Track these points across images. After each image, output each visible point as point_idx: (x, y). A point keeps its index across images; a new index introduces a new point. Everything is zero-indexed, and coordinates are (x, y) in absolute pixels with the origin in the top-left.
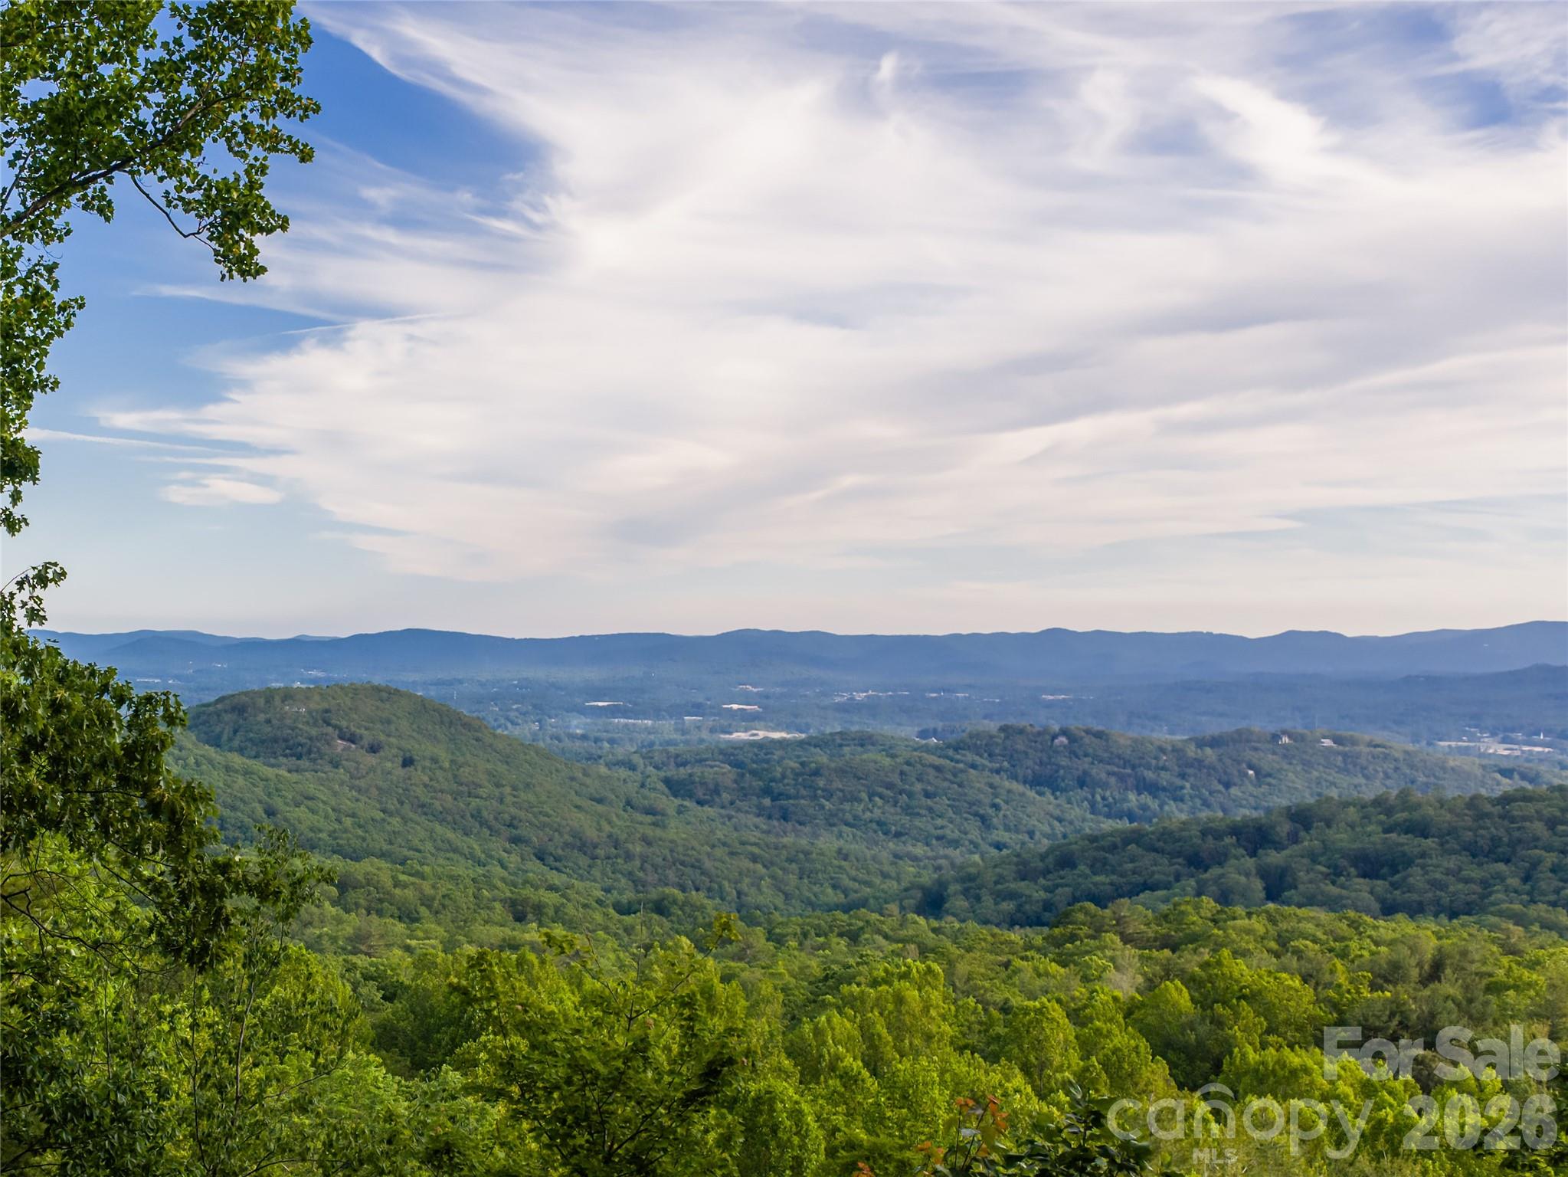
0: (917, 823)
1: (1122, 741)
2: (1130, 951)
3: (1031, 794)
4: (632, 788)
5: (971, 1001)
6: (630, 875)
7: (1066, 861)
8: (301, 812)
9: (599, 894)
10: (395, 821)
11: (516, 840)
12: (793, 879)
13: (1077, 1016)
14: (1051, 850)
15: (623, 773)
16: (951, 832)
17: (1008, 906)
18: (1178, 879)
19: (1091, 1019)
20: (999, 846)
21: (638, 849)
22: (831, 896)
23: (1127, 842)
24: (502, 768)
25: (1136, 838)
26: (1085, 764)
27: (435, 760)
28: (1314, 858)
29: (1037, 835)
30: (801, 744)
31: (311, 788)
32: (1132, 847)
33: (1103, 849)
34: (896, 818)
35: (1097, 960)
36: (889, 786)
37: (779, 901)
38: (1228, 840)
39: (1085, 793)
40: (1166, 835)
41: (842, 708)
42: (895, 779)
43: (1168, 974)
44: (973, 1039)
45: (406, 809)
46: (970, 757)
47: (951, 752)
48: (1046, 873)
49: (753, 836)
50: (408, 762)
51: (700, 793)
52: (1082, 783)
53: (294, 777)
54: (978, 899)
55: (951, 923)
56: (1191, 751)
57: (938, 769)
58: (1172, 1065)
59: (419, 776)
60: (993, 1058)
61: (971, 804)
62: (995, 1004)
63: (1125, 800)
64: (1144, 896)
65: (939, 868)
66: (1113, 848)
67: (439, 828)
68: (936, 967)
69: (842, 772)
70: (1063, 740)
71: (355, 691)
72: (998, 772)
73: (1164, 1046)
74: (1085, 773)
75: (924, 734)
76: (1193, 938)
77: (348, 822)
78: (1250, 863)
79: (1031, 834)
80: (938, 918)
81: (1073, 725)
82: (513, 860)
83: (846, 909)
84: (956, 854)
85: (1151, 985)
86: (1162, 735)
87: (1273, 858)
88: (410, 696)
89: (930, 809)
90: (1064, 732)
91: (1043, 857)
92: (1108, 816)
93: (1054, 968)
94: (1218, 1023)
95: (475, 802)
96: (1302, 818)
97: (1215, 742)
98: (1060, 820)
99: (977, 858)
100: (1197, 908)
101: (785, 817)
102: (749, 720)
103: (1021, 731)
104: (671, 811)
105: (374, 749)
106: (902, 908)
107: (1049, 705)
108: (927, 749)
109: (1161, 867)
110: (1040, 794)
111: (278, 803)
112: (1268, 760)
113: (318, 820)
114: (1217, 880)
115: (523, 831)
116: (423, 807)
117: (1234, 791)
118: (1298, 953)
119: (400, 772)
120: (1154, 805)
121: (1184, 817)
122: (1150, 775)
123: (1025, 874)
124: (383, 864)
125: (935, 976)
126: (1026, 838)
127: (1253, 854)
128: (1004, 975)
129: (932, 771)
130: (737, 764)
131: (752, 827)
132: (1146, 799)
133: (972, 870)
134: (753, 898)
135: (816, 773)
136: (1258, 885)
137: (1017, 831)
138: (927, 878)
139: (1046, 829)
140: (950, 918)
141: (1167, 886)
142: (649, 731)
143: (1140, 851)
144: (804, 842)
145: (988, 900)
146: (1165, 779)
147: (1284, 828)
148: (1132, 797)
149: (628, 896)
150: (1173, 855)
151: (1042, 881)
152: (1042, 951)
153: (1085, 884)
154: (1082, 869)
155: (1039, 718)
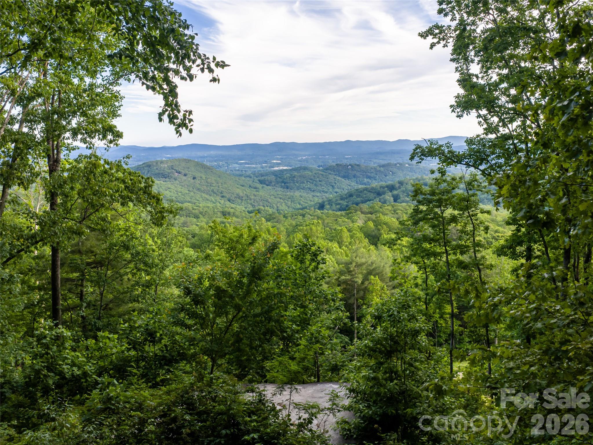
0: (318, 188)
1: (363, 166)
2: (363, 215)
3: (343, 180)
4: (250, 183)
5: (328, 229)
6: (251, 204)
7: (351, 195)
8: (167, 192)
9: (244, 209)
10: (192, 194)
11: (223, 197)
12: (290, 203)
13: (350, 230)
14: (348, 193)
15: (248, 179)
16: (325, 190)
17: (338, 206)
18: (375, 198)
19: (353, 231)
20: (336, 193)
21: (253, 197)
22: (299, 206)
24: (218, 179)
25: (366, 189)
26: (355, 172)
27: (201, 177)
28: (403, 192)
29: (345, 190)
30: (291, 170)
31: (170, 186)
32: (365, 191)
33: (359, 192)
34: (312, 186)
35: (356, 218)
36: (311, 179)
37: (287, 208)
38: (386, 189)
39: (355, 179)
40: (373, 188)
41: (300, 161)
42: (312, 178)
43: (369, 220)
45: (195, 190)
46: (329, 172)
47: (325, 171)
48: (346, 198)
49: (280, 193)
50: (194, 178)
51: (267, 183)
52: (354, 177)
53: (165, 183)
54: (332, 205)
55: (325, 211)
56: (378, 168)
57: (322, 175)
58: (369, 240)
59: (197, 181)
61: (330, 183)
62: (333, 229)
64: (368, 202)
65: (323, 199)
66: (361, 192)
67: (203, 195)
69: (300, 176)
70: (350, 167)
71: (180, 160)
72: (335, 175)
73: (368, 235)
74: (355, 174)
75: (319, 166)
76: (376, 212)
77: (180, 194)
78: (390, 193)
80: (322, 210)
81: (352, 163)
82: (222, 202)
83: (302, 209)
84: (327, 195)
85: (366, 222)
86: (372, 165)
87: (395, 192)
88: (194, 161)
89: (321, 184)
90: (350, 165)
91: (346, 195)
92: (360, 184)
93: (346, 220)
94: (379, 230)
95: (212, 188)
96: (401, 183)
97: (383, 166)
98: (350, 186)
99: (331, 196)
100: (377, 205)
101: (287, 188)
102: (278, 165)
103: (341, 165)
104: (260, 188)
105: (185, 175)
106: (315, 209)
107: (347, 159)
108: (320, 170)
109: (372, 196)
110: (345, 180)
111: (161, 190)
112: (395, 170)
113: (172, 194)
114: (383, 198)
115: (224, 194)
116: (199, 189)
117: (387, 177)
118: (397, 213)
119: (193, 181)
120: (370, 181)
121: (376, 184)
122: (369, 174)
123: (341, 199)
124: (189, 204)
126: (342, 190)
127: (391, 192)
129: (320, 175)
130: (276, 176)
131: (280, 191)
132: (368, 180)
133: (330, 199)
134: (280, 208)
135: (294, 177)
136: (392, 199)
137: (340, 189)
138: (320, 201)
139: (347, 188)
141: (373, 200)
142: (254, 168)
143: (367, 192)
144: (292, 194)
145: (334, 205)
146: (372, 175)
147: (397, 185)
148: (365, 179)
149: (251, 209)
150: (374, 193)
151: (346, 200)
152: (344, 216)
153: (355, 200)
154: (354, 197)
155: (345, 162)
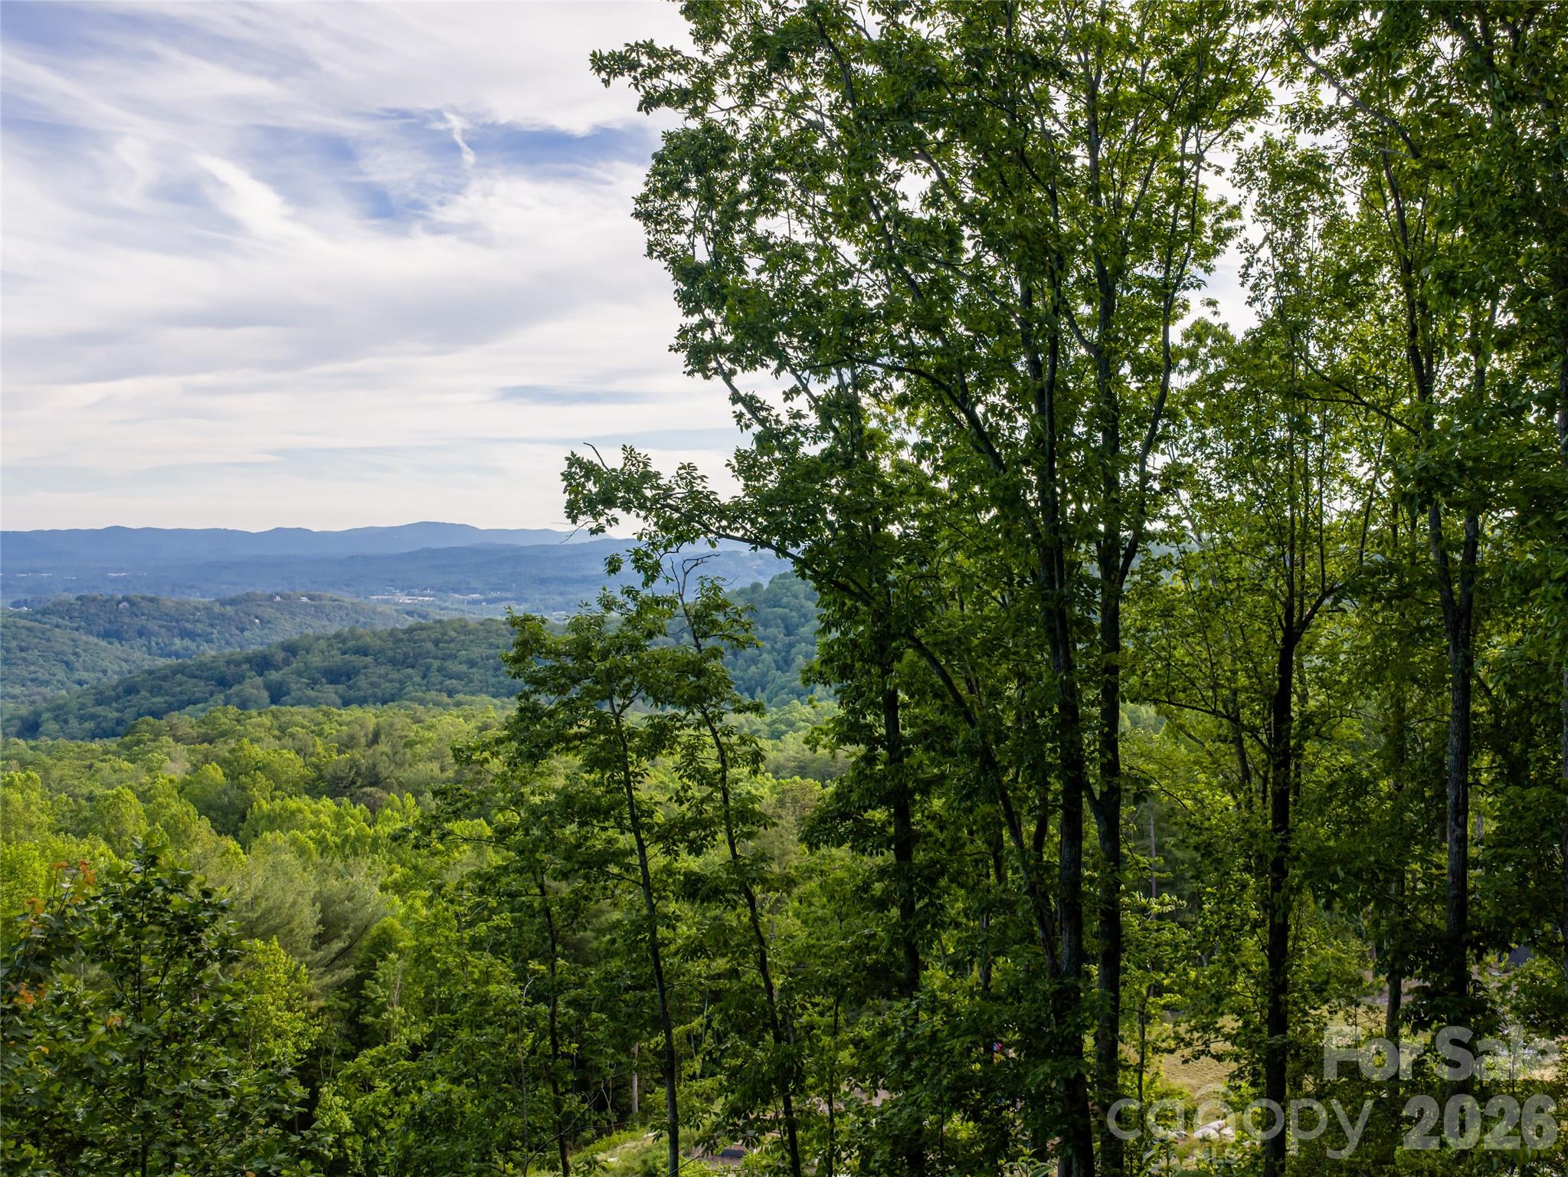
0: (14, 670)
1: (168, 603)
2: (180, 747)
3: (104, 644)
5: (64, 796)
7: (131, 689)
13: (144, 796)
14: (120, 682)
16: (42, 675)
17: (89, 725)
18: (211, 695)
19: (155, 797)
20: (80, 683)
23: (175, 673)
25: (181, 670)
26: (143, 620)
28: (300, 674)
29: (110, 673)
32: (179, 676)
33: (159, 678)
35: (157, 756)
38: (245, 666)
39: (143, 641)
40: (202, 666)
43: (206, 761)
44: (67, 824)
46: (55, 620)
47: (39, 617)
48: (117, 698)
52: (141, 634)
54: (66, 721)
55: (45, 741)
56: (217, 608)
57: (30, 629)
58: (213, 820)
60: (82, 835)
61: (57, 654)
62: (82, 796)
63: (172, 644)
64: (189, 708)
65: (34, 702)
66: (165, 678)
68: (34, 775)
70: (125, 604)
72: (77, 629)
73: (206, 808)
74: (143, 627)
76: (223, 734)
78: (259, 680)
79: (105, 672)
80: (35, 738)
81: (132, 594)
84: (47, 691)
85: (196, 768)
86: (196, 599)
87: (274, 676)
89: (25, 660)
90: (126, 599)
91: (115, 688)
92: (161, 656)
93: (126, 765)
94: (243, 788)
96: (291, 649)
97: (232, 602)
98: (126, 661)
99: (64, 692)
100: (225, 713)
103: (94, 600)
106: (6, 735)
107: (114, 581)
108: (21, 616)
109: (199, 688)
110: (110, 643)
112: (268, 612)
114: (237, 695)
117: (246, 633)
118: (292, 736)
120: (193, 646)
121: (213, 653)
122: (188, 626)
123: (99, 703)
125: (34, 781)
126: (101, 675)
127: (261, 674)
128: (88, 775)
129: (24, 631)
132: (187, 642)
133: (60, 702)
136: (265, 694)
137: (94, 671)
138: (24, 710)
139: (116, 668)
140: (44, 738)
141: (205, 700)
143: (184, 678)
145: (74, 723)
146: (199, 628)
147: (281, 655)
148: (177, 641)
150: (207, 679)
151: (114, 705)
152: (117, 754)
153: (146, 704)
154: (144, 693)
155: (104, 591)
